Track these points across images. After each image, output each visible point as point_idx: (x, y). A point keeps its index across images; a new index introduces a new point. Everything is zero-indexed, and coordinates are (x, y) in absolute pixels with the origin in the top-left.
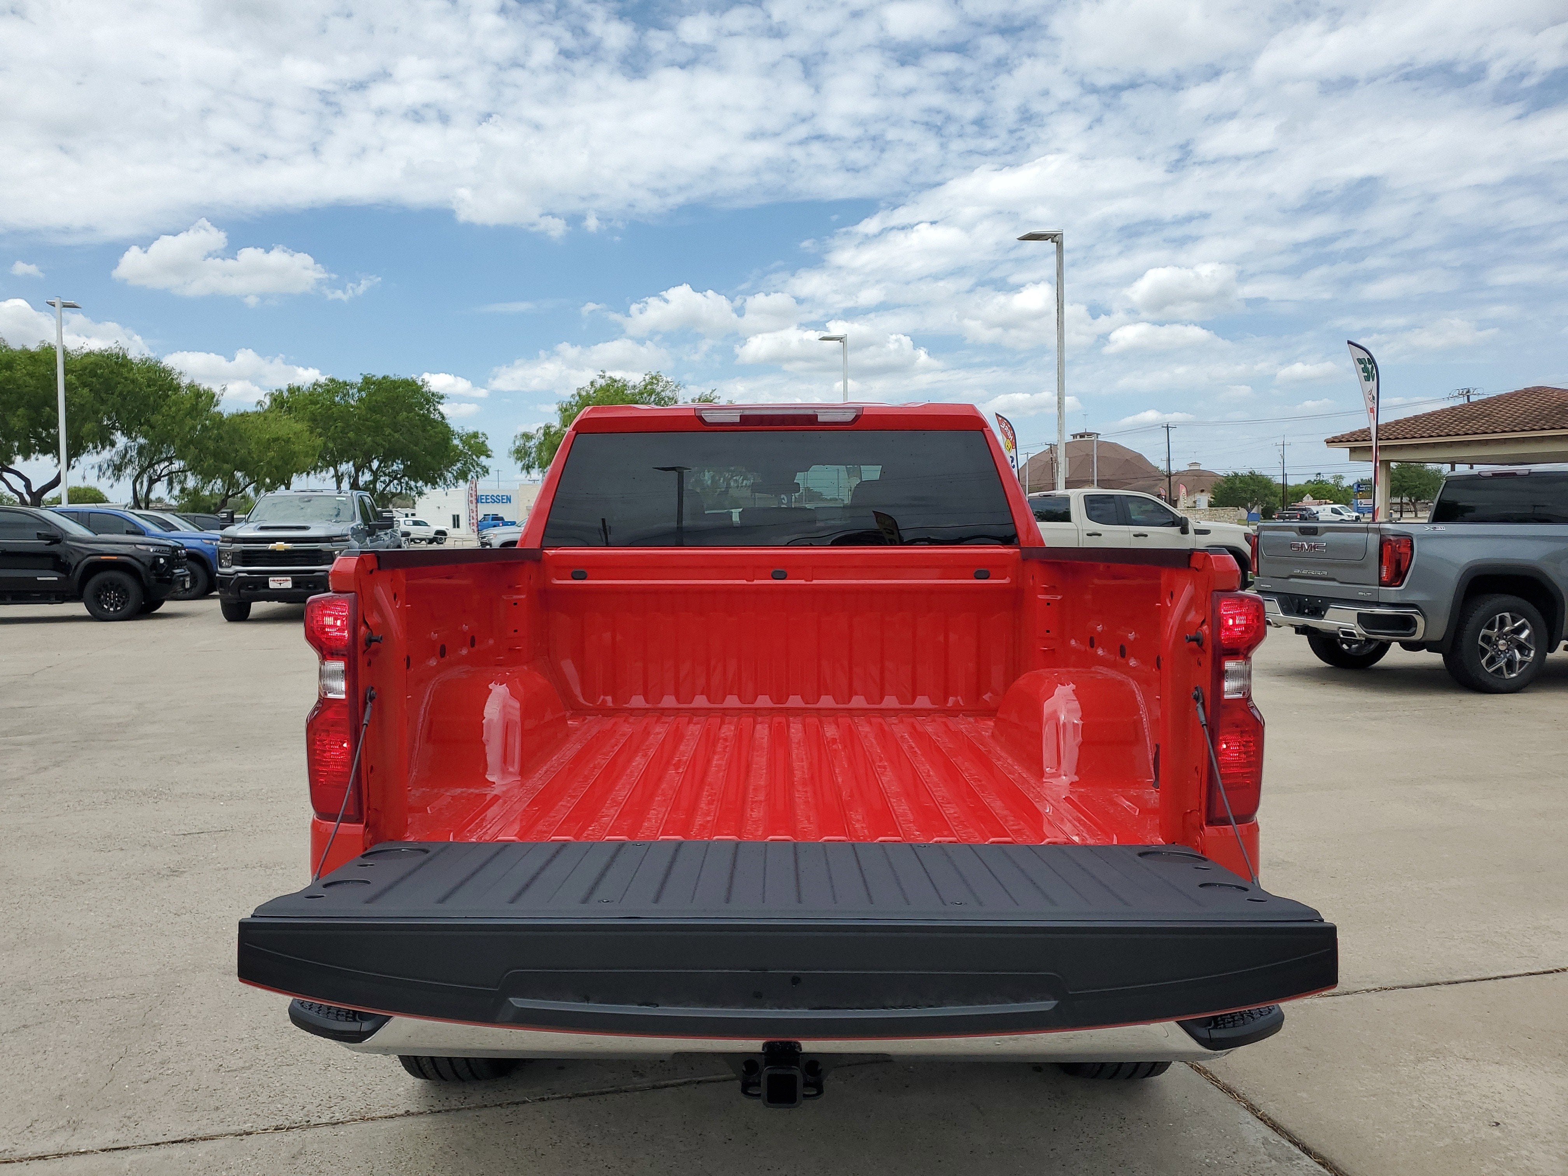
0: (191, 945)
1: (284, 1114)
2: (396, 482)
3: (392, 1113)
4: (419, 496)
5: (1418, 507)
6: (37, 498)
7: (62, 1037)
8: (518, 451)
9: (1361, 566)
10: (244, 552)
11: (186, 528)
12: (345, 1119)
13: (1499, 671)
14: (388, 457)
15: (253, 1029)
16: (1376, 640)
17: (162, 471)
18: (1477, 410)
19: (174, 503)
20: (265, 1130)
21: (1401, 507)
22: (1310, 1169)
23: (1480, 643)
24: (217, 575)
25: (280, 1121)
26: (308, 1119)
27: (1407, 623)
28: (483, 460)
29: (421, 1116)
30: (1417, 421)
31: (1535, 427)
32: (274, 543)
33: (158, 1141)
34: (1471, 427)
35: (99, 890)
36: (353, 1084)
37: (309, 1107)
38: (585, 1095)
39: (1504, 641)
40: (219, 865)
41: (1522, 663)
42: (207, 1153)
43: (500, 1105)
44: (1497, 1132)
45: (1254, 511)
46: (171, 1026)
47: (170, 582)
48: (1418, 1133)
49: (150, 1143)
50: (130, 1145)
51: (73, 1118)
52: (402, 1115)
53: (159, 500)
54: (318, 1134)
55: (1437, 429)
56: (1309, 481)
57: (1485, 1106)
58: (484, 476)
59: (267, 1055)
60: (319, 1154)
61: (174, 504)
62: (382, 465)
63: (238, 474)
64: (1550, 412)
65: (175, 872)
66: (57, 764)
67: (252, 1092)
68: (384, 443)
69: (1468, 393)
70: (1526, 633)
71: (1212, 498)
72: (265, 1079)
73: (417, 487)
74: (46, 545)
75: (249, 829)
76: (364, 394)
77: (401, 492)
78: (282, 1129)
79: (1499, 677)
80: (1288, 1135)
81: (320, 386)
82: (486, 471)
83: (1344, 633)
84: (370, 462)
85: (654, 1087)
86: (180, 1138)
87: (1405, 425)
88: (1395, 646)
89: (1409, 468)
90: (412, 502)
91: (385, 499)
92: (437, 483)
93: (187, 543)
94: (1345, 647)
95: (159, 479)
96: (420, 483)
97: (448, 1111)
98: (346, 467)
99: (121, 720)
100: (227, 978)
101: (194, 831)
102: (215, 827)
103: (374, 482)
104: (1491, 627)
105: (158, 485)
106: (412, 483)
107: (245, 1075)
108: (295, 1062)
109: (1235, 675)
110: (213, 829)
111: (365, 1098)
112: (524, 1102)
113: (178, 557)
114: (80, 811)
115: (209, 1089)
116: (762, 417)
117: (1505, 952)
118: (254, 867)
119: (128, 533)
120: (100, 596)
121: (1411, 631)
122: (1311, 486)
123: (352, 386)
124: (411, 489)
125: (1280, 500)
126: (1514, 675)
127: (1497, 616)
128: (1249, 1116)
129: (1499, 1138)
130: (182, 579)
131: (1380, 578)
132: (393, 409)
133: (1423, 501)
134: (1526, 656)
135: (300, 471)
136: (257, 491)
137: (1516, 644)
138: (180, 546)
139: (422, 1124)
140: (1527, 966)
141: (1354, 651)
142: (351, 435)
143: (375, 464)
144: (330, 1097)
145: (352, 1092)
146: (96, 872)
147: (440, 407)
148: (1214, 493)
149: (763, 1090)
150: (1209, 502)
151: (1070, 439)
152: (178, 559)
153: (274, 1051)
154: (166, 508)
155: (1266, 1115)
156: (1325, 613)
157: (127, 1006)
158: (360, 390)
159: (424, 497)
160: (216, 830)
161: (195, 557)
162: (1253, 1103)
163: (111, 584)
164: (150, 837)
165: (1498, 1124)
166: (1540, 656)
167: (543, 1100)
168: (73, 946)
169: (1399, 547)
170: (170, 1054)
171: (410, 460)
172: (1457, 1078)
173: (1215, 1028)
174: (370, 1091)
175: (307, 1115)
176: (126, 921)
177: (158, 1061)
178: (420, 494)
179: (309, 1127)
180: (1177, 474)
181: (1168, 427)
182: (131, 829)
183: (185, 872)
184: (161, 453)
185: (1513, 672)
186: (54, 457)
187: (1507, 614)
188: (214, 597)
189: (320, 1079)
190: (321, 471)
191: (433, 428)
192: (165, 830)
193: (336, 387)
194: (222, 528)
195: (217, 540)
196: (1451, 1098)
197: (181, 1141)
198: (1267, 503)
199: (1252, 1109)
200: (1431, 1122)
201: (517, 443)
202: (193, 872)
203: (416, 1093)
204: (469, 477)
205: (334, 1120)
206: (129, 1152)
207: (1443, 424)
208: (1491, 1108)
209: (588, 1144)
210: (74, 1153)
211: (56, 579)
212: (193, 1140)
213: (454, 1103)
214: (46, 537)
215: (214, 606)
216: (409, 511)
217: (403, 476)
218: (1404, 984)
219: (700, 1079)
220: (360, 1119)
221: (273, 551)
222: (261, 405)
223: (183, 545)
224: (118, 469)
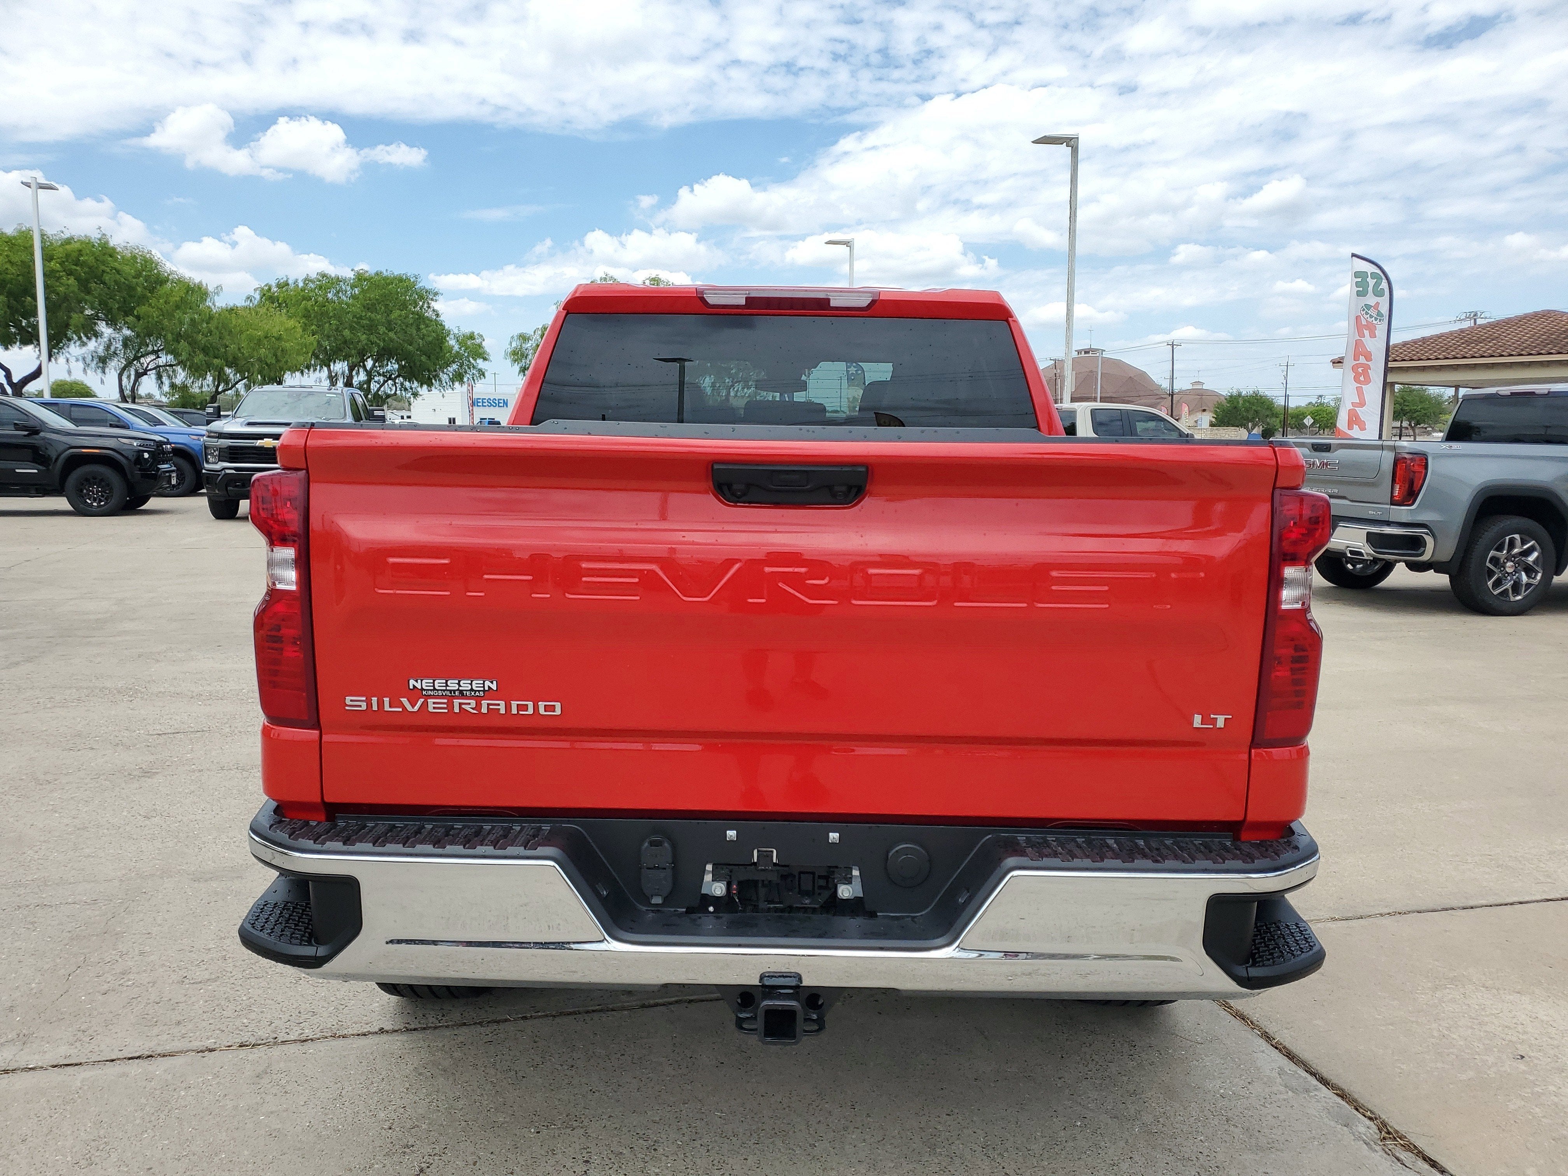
0: (159, 849)
1: (250, 1030)
2: (390, 382)
3: (365, 1030)
4: (414, 397)
5: (1417, 431)
6: (18, 388)
7: (17, 944)
8: (514, 353)
9: (1373, 485)
10: (230, 448)
11: (173, 423)
12: (315, 1036)
13: (1505, 593)
14: (381, 357)
15: (221, 939)
16: (1383, 559)
17: (148, 364)
18: (1486, 333)
19: (164, 399)
20: (229, 1046)
21: (1401, 431)
22: (1328, 1101)
23: (1488, 564)
24: (204, 471)
25: (246, 1037)
26: (276, 1036)
27: (1416, 543)
28: (481, 364)
29: (396, 1034)
30: (1424, 343)
31: (1542, 352)
32: (262, 439)
33: (114, 1057)
34: (1479, 350)
35: (65, 791)
36: (325, 999)
37: (277, 1023)
38: (570, 1014)
39: (1512, 563)
40: (193, 766)
41: (1528, 585)
42: (165, 1071)
43: (480, 1024)
44: (1522, 1066)
45: (1255, 431)
46: (134, 934)
47: (155, 477)
48: (1439, 1065)
49: (105, 1059)
50: (83, 1061)
51: (24, 1031)
52: (376, 1033)
53: (150, 396)
54: (285, 1052)
55: (1444, 352)
56: (1310, 403)
57: (1508, 1038)
58: (480, 378)
59: (235, 966)
60: (285, 1073)
61: (164, 401)
62: (377, 364)
63: (228, 371)
64: (1558, 336)
65: (147, 773)
66: (29, 660)
67: (217, 1005)
68: (378, 342)
69: (1475, 316)
70: (1535, 555)
71: (1213, 417)
72: (231, 992)
73: (411, 388)
74: (25, 436)
75: (228, 730)
76: (357, 291)
77: (395, 394)
78: (247, 1046)
79: (1503, 599)
80: (1304, 1065)
81: (312, 281)
82: (482, 374)
83: (1351, 552)
84: (363, 361)
85: (643, 1006)
86: (137, 1055)
87: (1413, 346)
88: (1400, 567)
89: (1412, 391)
90: (407, 404)
91: (380, 400)
92: (432, 384)
93: (172, 439)
94: (1350, 566)
95: (145, 373)
96: (416, 384)
97: (424, 1029)
98: (340, 367)
99: (100, 616)
100: (196, 885)
101: (169, 731)
102: (192, 728)
103: (368, 382)
104: (1500, 549)
105: (144, 379)
106: (407, 384)
107: (210, 987)
108: (265, 975)
109: (1294, 583)
110: (190, 729)
111: (337, 1014)
112: (506, 1020)
113: (163, 452)
114: (50, 708)
115: (172, 1002)
116: (768, 300)
117: (1520, 877)
118: (230, 769)
119: (111, 426)
120: (82, 491)
121: (1419, 552)
122: (1312, 409)
123: (344, 281)
124: (406, 389)
125: (1280, 422)
126: (1519, 598)
127: (1507, 538)
128: (1262, 1043)
129: (1524, 1072)
130: (167, 474)
131: (1392, 496)
132: (386, 306)
133: (1422, 425)
134: (1533, 578)
135: (294, 369)
136: (248, 388)
137: (1524, 566)
138: (165, 440)
139: (397, 1043)
140: (1544, 891)
141: (1358, 570)
142: (347, 333)
143: (369, 363)
144: (300, 1013)
145: (323, 1007)
146: (64, 772)
147: (433, 304)
148: (1216, 412)
149: (760, 1024)
150: (1211, 422)
151: (1075, 354)
152: (163, 454)
153: (243, 963)
154: (156, 404)
155: (1281, 1044)
156: (1333, 532)
157: (88, 912)
158: (353, 287)
159: (419, 399)
160: (193, 730)
161: (182, 453)
162: (1267, 1030)
163: (94, 478)
164: (123, 737)
165: (1522, 1057)
166: (1547, 579)
167: (525, 1018)
168: (35, 848)
169: (1413, 465)
170: (130, 963)
171: (404, 360)
172: (1477, 1007)
173: (1253, 965)
174: (344, 1007)
175: (274, 1032)
176: (93, 823)
177: (118, 972)
178: (415, 395)
179: (275, 1044)
180: (1181, 392)
181: (1173, 345)
182: (103, 728)
183: (157, 773)
184: (148, 346)
185: (1518, 594)
186: (35, 347)
187: (1517, 536)
188: (202, 495)
189: (291, 993)
190: (315, 370)
191: (427, 326)
192: (139, 730)
193: (327, 282)
194: (208, 423)
195: (204, 435)
196: (1472, 1028)
197: (139, 1057)
198: (1268, 424)
199: (1267, 1037)
200: (1452, 1053)
201: (514, 345)
202: (167, 773)
203: (391, 1009)
204: (465, 379)
205: (303, 1037)
206: (81, 1068)
207: (1451, 347)
208: (1514, 1039)
209: (572, 1066)
210: (22, 1069)
211: (36, 471)
212: (151, 1056)
213: (432, 1020)
214: (24, 428)
215: (201, 503)
216: (405, 413)
217: (398, 376)
218: (1419, 909)
219: (692, 998)
220: (331, 1036)
221: (261, 448)
222: (251, 301)
223: (168, 439)
224: (103, 361)
